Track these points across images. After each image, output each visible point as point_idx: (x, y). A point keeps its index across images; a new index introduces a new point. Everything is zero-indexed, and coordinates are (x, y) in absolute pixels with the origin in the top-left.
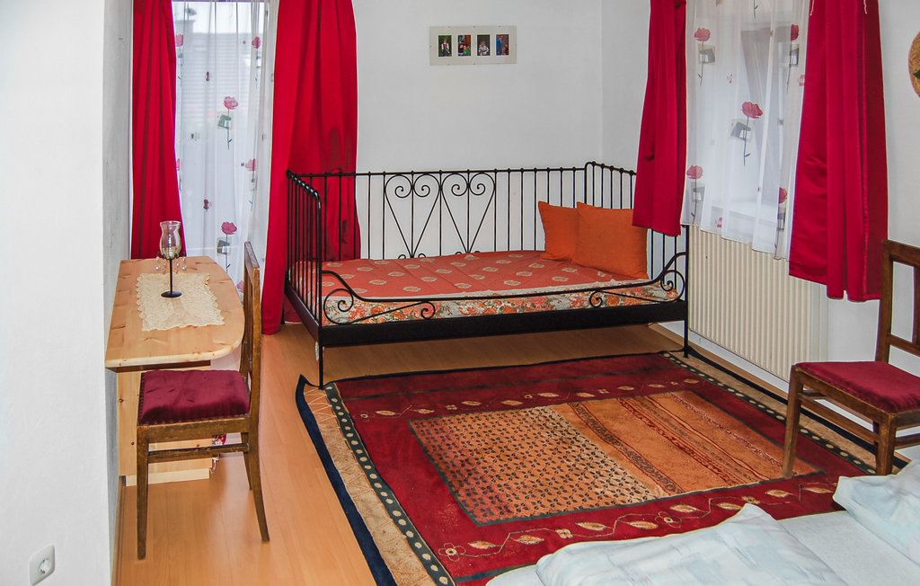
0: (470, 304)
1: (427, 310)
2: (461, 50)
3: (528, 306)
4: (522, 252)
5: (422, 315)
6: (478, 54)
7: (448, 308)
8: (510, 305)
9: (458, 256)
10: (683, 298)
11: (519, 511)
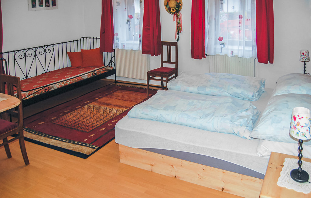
0: (59, 84)
1: (46, 89)
2: (39, 5)
3: (77, 80)
4: (63, 68)
5: (45, 91)
6: (46, 6)
7: (53, 87)
8: (71, 81)
9: (43, 74)
10: (114, 68)
11: (96, 126)
